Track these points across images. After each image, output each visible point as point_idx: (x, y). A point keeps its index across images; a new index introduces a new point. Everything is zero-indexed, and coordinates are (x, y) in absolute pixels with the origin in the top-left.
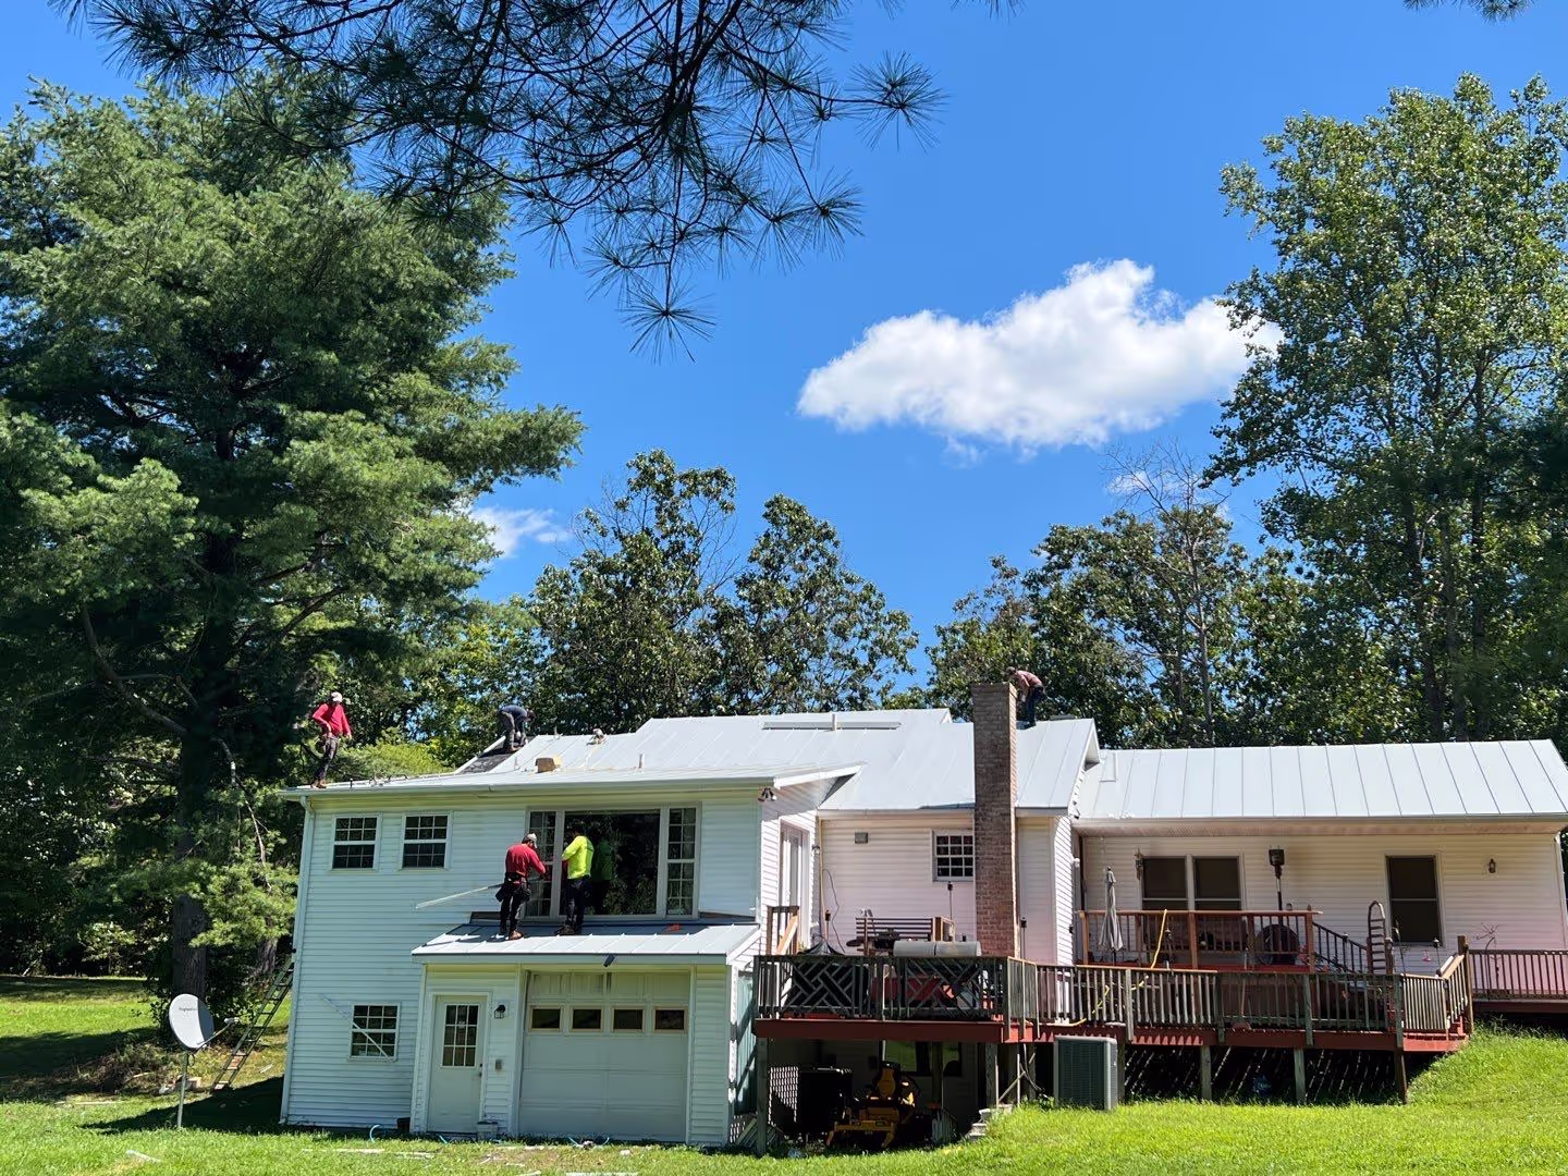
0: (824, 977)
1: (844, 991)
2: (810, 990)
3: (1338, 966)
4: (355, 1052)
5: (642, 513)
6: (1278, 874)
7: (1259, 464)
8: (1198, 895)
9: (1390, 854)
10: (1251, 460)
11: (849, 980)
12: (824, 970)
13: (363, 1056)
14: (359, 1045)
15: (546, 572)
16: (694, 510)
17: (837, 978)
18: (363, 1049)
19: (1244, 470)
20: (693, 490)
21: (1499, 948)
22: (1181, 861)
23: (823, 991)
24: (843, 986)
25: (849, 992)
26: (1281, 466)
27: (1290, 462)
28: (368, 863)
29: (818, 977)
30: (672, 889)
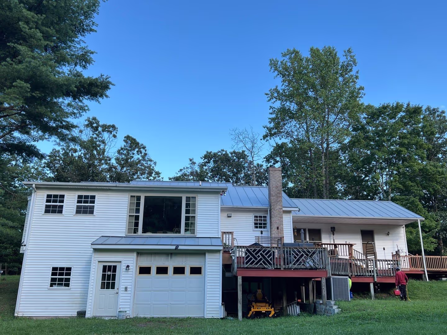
0: (261, 254)
1: (269, 259)
2: (256, 259)
4: (51, 285)
6: (333, 234)
8: (309, 240)
9: (362, 230)
11: (270, 255)
12: (261, 252)
13: (55, 287)
14: (53, 282)
17: (266, 254)
18: (55, 284)
22: (305, 230)
23: (261, 259)
24: (269, 257)
25: (271, 260)
28: (60, 212)
29: (259, 254)
30: (187, 225)
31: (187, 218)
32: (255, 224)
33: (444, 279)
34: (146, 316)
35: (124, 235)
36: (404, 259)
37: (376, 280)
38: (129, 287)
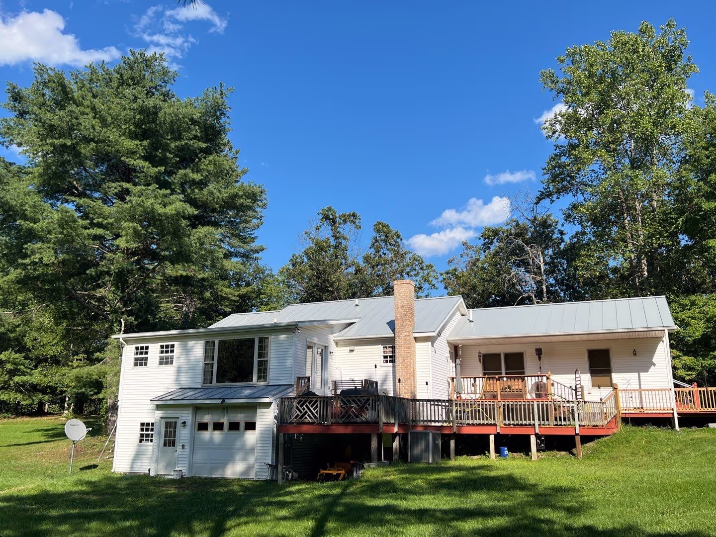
0: (306, 406)
1: (314, 412)
3: (562, 397)
4: (140, 441)
5: (326, 232)
6: (540, 358)
7: (561, 194)
8: (507, 369)
9: (588, 349)
10: (558, 192)
12: (308, 404)
13: (143, 443)
14: (142, 438)
15: (293, 256)
16: (346, 229)
17: (312, 406)
18: (143, 440)
19: (555, 196)
20: (345, 221)
21: (631, 389)
22: (499, 355)
24: (314, 410)
25: (316, 412)
26: (571, 194)
27: (574, 192)
28: (146, 364)
29: (304, 406)
30: (259, 371)
31: (260, 363)
32: (385, 357)
33: (711, 425)
34: (201, 476)
35: (200, 386)
36: (630, 396)
37: (537, 431)
38: (186, 444)
